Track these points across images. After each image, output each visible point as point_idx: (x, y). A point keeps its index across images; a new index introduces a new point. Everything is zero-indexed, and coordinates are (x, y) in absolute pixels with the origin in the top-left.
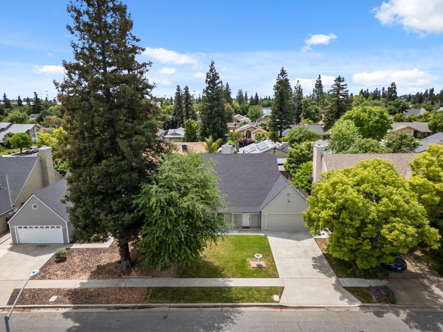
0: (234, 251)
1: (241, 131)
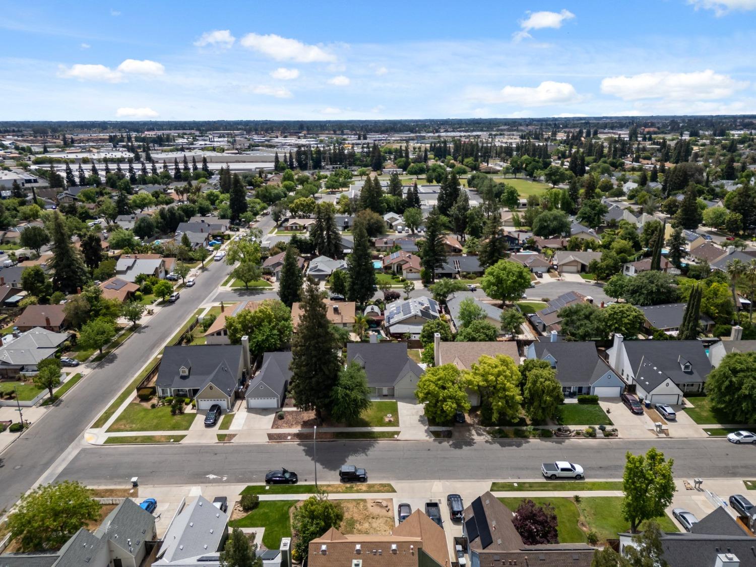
0: (377, 412)
1: (391, 264)
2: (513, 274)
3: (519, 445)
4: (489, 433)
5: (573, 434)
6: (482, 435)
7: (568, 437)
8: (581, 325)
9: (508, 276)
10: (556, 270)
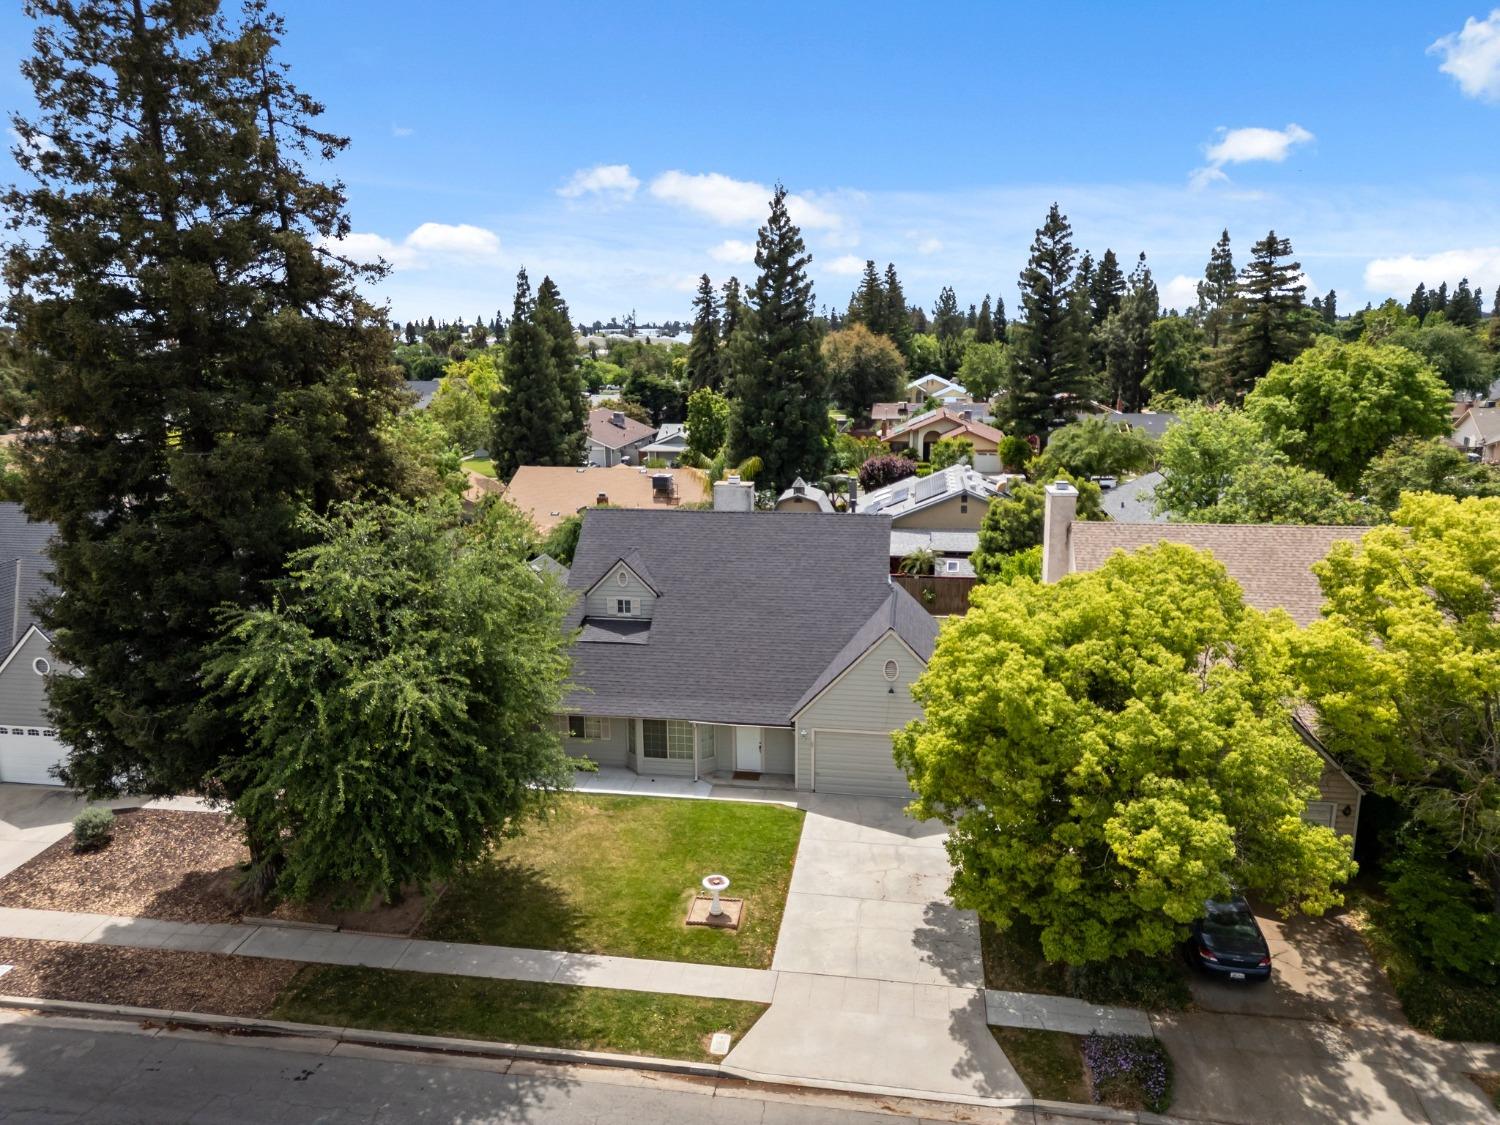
0: (661, 856)
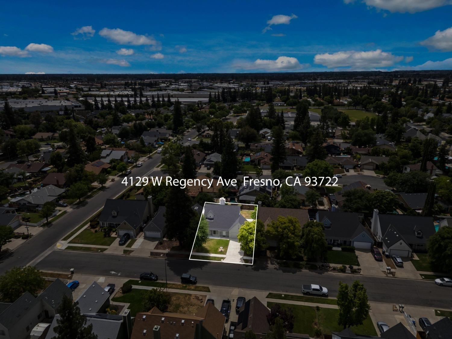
0: (216, 245)
1: (255, 159)
2: (322, 169)
3: (294, 272)
4: (278, 263)
5: (331, 269)
6: (274, 264)
7: (327, 271)
8: (356, 202)
9: (318, 169)
10: (359, 167)
